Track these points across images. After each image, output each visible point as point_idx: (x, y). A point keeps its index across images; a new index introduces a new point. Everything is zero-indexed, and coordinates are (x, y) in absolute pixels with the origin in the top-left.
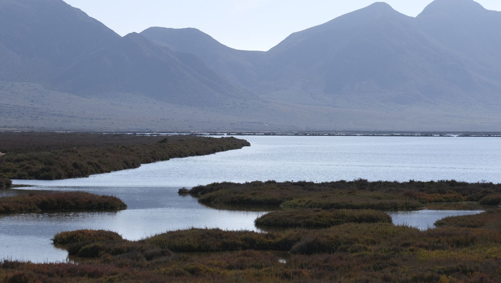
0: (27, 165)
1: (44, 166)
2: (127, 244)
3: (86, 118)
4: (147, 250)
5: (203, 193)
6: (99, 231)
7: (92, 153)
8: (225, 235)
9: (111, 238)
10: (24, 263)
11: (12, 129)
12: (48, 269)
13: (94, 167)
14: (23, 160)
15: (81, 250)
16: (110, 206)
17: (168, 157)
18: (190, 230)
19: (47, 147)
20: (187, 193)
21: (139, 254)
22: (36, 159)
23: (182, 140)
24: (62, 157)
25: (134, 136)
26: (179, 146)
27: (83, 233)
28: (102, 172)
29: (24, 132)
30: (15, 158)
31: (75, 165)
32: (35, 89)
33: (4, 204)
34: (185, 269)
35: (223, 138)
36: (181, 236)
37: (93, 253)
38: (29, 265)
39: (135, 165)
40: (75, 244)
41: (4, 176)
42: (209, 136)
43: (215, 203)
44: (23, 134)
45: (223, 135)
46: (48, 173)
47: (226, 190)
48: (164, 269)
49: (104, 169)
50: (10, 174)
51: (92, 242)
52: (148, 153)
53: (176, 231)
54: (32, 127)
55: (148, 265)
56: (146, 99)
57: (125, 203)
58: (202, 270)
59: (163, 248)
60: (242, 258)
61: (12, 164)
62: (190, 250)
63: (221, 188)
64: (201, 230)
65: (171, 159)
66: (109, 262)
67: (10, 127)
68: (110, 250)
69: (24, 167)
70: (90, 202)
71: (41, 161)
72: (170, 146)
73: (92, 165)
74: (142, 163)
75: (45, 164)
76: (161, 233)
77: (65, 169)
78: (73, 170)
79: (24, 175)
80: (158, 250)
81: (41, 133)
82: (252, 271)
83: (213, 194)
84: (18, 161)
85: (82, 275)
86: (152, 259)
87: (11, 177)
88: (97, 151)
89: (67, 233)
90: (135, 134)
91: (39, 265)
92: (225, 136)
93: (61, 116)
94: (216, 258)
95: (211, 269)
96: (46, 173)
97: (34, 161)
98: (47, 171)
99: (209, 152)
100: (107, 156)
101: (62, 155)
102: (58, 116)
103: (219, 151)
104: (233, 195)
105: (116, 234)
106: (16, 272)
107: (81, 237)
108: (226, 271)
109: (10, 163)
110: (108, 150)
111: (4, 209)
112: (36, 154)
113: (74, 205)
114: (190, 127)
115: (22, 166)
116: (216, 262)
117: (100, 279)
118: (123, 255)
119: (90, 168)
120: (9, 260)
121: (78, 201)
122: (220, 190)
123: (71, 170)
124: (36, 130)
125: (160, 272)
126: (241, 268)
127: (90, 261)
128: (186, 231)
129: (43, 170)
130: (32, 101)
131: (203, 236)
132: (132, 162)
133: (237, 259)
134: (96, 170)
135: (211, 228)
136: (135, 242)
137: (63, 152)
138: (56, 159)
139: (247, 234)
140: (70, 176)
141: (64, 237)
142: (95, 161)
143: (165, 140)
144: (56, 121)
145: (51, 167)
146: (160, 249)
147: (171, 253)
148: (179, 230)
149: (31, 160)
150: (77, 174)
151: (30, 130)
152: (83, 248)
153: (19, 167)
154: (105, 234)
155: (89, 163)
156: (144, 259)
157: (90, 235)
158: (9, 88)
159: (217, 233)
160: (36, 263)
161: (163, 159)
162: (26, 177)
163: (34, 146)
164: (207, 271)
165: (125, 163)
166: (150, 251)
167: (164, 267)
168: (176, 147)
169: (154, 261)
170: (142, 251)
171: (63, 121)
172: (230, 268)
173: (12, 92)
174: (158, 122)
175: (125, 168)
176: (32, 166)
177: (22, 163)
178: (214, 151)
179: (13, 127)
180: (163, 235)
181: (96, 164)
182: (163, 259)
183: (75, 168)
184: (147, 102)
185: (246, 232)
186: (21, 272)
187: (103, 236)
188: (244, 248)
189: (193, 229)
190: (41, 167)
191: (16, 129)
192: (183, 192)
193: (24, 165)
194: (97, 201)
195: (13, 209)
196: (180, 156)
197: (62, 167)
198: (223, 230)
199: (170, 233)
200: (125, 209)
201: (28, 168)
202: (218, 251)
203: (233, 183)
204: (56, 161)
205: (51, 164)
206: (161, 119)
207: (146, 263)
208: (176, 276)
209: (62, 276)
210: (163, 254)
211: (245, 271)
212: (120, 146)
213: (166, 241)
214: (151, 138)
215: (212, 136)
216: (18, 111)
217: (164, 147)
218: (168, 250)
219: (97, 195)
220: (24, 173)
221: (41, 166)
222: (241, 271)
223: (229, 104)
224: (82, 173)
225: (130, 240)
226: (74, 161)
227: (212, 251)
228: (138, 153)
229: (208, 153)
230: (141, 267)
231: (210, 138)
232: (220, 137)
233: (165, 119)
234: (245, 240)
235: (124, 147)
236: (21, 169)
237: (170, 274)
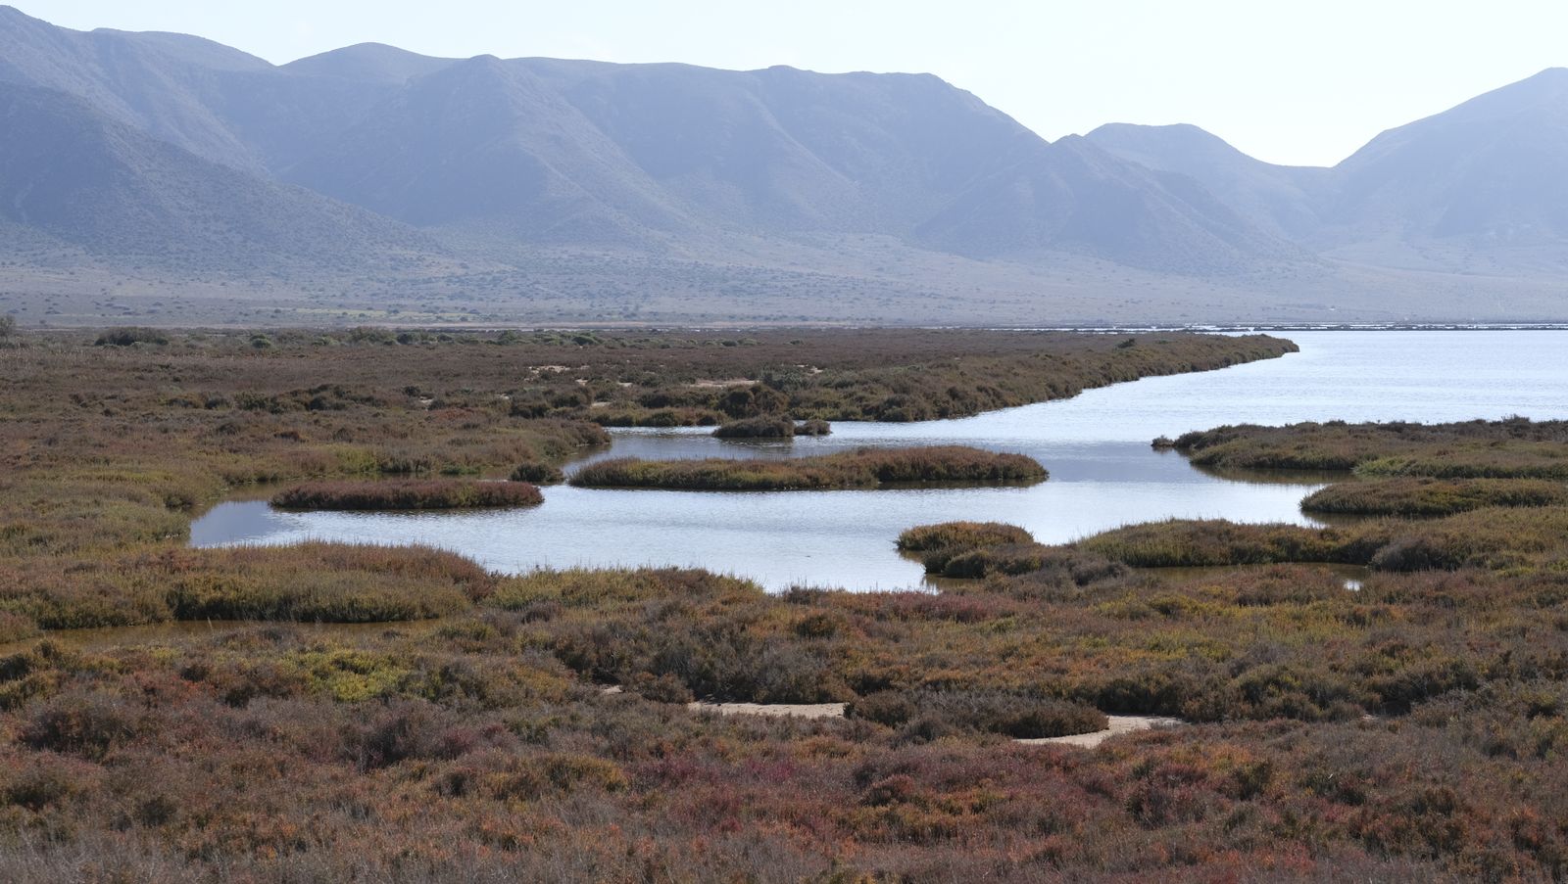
0: (860, 394)
1: (892, 396)
2: (1040, 552)
3: (983, 301)
4: (1080, 563)
5: (1199, 447)
6: (988, 524)
7: (987, 368)
8: (1236, 532)
9: (1011, 540)
10: (831, 592)
11: (842, 323)
12: (878, 604)
13: (990, 395)
14: (852, 385)
15: (950, 562)
16: (1014, 475)
17: (1135, 374)
18: (1167, 523)
19: (904, 357)
20: (1168, 446)
21: (1063, 573)
22: (877, 381)
23: (1164, 342)
24: (927, 378)
25: (1073, 337)
26: (1158, 353)
27: (956, 528)
28: (1006, 405)
29: (864, 329)
30: (838, 380)
31: (953, 394)
32: (886, 246)
33: (809, 471)
34: (1151, 605)
35: (1244, 336)
36: (1148, 535)
37: (972, 570)
38: (841, 598)
39: (1068, 392)
40: (938, 552)
41: (817, 414)
42: (1218, 334)
43: (1224, 465)
44: (861, 333)
45: (1247, 330)
46: (899, 409)
47: (1244, 440)
48: (1108, 605)
49: (1010, 400)
50: (827, 411)
51: (972, 548)
52: (1097, 368)
53: (1140, 526)
54: (881, 319)
55: (1079, 595)
56: (1097, 263)
57: (1045, 468)
58: (1185, 608)
59: (1111, 559)
60: (1268, 581)
61: (832, 391)
62: (1164, 563)
63: (1236, 436)
64: (1191, 522)
65: (1142, 380)
66: (1001, 589)
67: (837, 320)
68: (1006, 563)
69: (855, 397)
70: (975, 466)
71: (887, 386)
72: (1141, 354)
73: (986, 391)
74: (1085, 388)
75: (895, 392)
76: (1108, 530)
77: (934, 399)
78: (948, 402)
79: (854, 413)
80: (1100, 563)
81: (895, 330)
82: (1289, 608)
83: (1219, 448)
84: (842, 385)
85: (944, 616)
86: (1087, 584)
87: (829, 416)
88: (996, 366)
89: (923, 530)
90: (1075, 331)
91: (860, 596)
92: (1251, 332)
93: (935, 298)
94: (1216, 581)
95: (1204, 605)
96: (896, 409)
97: (875, 386)
98: (899, 404)
99: (1217, 365)
100: (1016, 374)
101: (929, 372)
102: (929, 296)
103: (1236, 363)
104: (1259, 451)
105: (1021, 531)
106: (812, 611)
107: (952, 538)
108: (1235, 609)
109: (829, 390)
110: (1019, 362)
111: (808, 481)
112: (877, 372)
113: (945, 472)
114: (1183, 315)
115: (851, 395)
116: (1216, 589)
117: (979, 625)
118: (1029, 575)
119: (982, 397)
120: (802, 587)
121: (951, 463)
122: (1234, 442)
123: (944, 402)
124: (886, 324)
125: (1101, 612)
126: (1267, 602)
127: (963, 587)
128: (1159, 525)
129: (891, 403)
130: (880, 269)
131: (1192, 535)
132: (1064, 386)
133: (1258, 583)
134: (993, 401)
135: (1211, 519)
136: (1056, 549)
137: (930, 368)
138: (916, 381)
139: (1282, 531)
140: (942, 414)
141: (917, 537)
142: (993, 383)
143: (1130, 342)
144: (925, 307)
145: (906, 397)
146: (1108, 562)
147: (1128, 569)
148: (1146, 524)
149: (866, 383)
150: (956, 410)
151: (875, 324)
152: (954, 559)
153: (845, 397)
154: (999, 531)
155: (980, 389)
156: (1073, 584)
157: (968, 532)
158: (836, 245)
159: (1221, 530)
160: (855, 592)
161: (1126, 380)
162: (858, 417)
163: (880, 355)
164: (1196, 608)
165: (1050, 386)
166: (1085, 567)
167: (1109, 602)
168: (1152, 356)
169: (1090, 587)
170: (1070, 567)
171: (939, 307)
172: (1243, 602)
173: (842, 254)
174: (1120, 306)
175: (1050, 398)
176: (870, 396)
177: (849, 389)
178: (1227, 363)
179: (844, 320)
180: (1113, 532)
181: (993, 389)
182: (1110, 582)
183: (953, 399)
184: (1100, 269)
185: (1280, 526)
186: (821, 612)
187: (995, 534)
188: (1277, 560)
189: (1173, 520)
190: (886, 398)
191: (849, 323)
192: (1160, 445)
193: (855, 393)
194: (989, 464)
195: (827, 480)
196: (1160, 374)
197: (927, 397)
198: (1234, 522)
199: (1128, 528)
200: (1045, 480)
201: (861, 399)
202: (1223, 565)
203: (1260, 426)
204: (918, 385)
205: (905, 391)
206: (1127, 302)
207: (1076, 590)
208: (1132, 618)
209: (904, 618)
210: (1111, 571)
211: (1272, 609)
212: (1042, 355)
213: (1118, 545)
214: (1105, 339)
215: (1224, 334)
216: (854, 288)
217: (1128, 356)
218: (1122, 564)
219: (991, 453)
220: (854, 408)
221: (886, 395)
222: (1265, 609)
223: (1259, 271)
224: (966, 407)
225: (1046, 544)
226: (950, 385)
227: (1211, 564)
228: (1076, 368)
229: (1215, 366)
230: (1064, 599)
231: (1218, 338)
232: (1240, 334)
233: (1135, 300)
234: (1278, 542)
235: (1050, 357)
236: (848, 400)
237: (1120, 616)
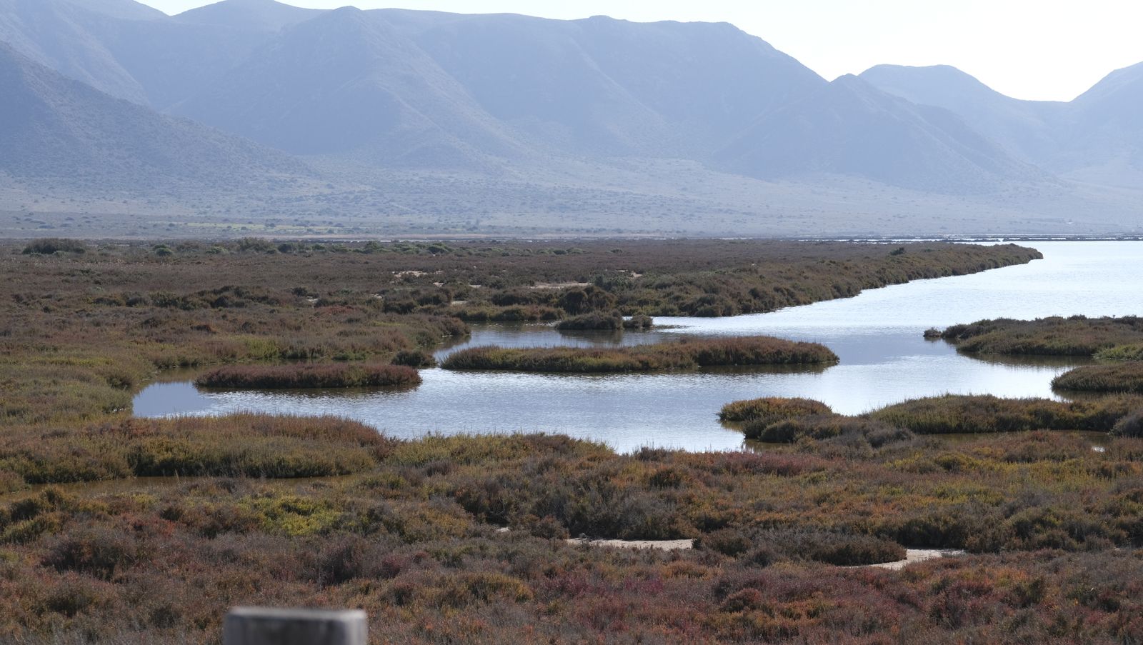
0: (677, 294)
1: (704, 295)
2: (839, 421)
3: (772, 216)
4: (873, 430)
5: (964, 337)
6: (794, 399)
7: (781, 272)
8: (1001, 405)
9: (813, 412)
10: (673, 452)
11: (653, 235)
12: (712, 462)
13: (784, 295)
14: (669, 286)
15: (765, 430)
16: (811, 360)
17: (906, 278)
18: (944, 398)
19: (708, 263)
20: (937, 336)
21: (860, 438)
22: (691, 283)
23: (929, 251)
24: (732, 280)
25: (850, 246)
26: (924, 259)
27: (768, 403)
28: (798, 303)
29: (671, 240)
30: (658, 282)
31: (754, 293)
32: (689, 169)
33: (641, 357)
34: (936, 462)
35: (997, 246)
36: (928, 408)
37: (785, 436)
38: (682, 456)
39: (850, 292)
40: (755, 421)
41: (641, 311)
42: (973, 243)
43: (985, 352)
44: (669, 243)
45: (997, 241)
46: (709, 306)
47: (1002, 331)
48: (900, 462)
49: (802, 299)
50: (649, 308)
51: (783, 419)
52: (873, 272)
53: (921, 400)
54: (685, 231)
55: (875, 455)
56: (870, 183)
57: (836, 354)
58: (964, 464)
59: (898, 427)
60: (1030, 443)
61: (653, 291)
62: (943, 430)
63: (995, 328)
64: (962, 397)
65: (911, 282)
66: (810, 450)
67: (648, 232)
68: (812, 430)
69: (672, 296)
70: (779, 352)
71: (699, 287)
72: (909, 260)
73: (782, 292)
74: (864, 289)
75: (706, 292)
76: (895, 404)
77: (738, 298)
78: (750, 301)
79: (672, 310)
80: (890, 430)
81: (698, 241)
82: (1048, 464)
83: (981, 338)
84: (662, 286)
85: (767, 471)
86: (881, 446)
87: (650, 312)
88: (789, 270)
89: (742, 404)
90: (851, 241)
91: (697, 455)
92: (1001, 242)
93: (731, 213)
94: (986, 444)
95: (979, 462)
96: (707, 306)
97: (688, 287)
98: (709, 302)
99: (974, 270)
100: (806, 278)
101: (733, 276)
102: (726, 212)
103: (990, 268)
104: (1015, 340)
105: (822, 405)
106: (662, 466)
107: (765, 410)
108: (1004, 465)
109: (650, 290)
110: (808, 267)
111: (640, 365)
112: (690, 276)
113: (754, 357)
114: (942, 228)
115: (669, 295)
116: (987, 450)
117: (796, 478)
118: (833, 438)
119: (778, 296)
120: (650, 447)
121: (758, 350)
122: (993, 332)
123: (747, 301)
124: (689, 236)
125: (895, 466)
126: (1029, 460)
127: (780, 449)
128: (937, 399)
129: (703, 301)
130: (684, 189)
131: (965, 408)
132: (846, 287)
133: (1022, 445)
134: (788, 300)
135: (979, 394)
136: (852, 418)
137: (735, 272)
138: (724, 283)
139: (1039, 404)
140: (746, 310)
141: (737, 410)
142: (787, 285)
143: (900, 251)
144: (722, 221)
145: (716, 296)
146: (895, 430)
147: (913, 434)
148: (925, 398)
149: (682, 284)
150: (757, 307)
151: (681, 236)
152: (769, 427)
153: (664, 297)
154: (803, 405)
155: (777, 290)
156: (869, 446)
157: (778, 406)
158: (647, 169)
159: (988, 403)
160: (692, 452)
161: (897, 282)
162: (676, 313)
163: (688, 262)
164: (972, 465)
165: (835, 288)
166: (877, 433)
167: (902, 459)
168: (919, 262)
169: (884, 448)
170: (865, 433)
171: (735, 221)
172: (1010, 459)
173: (652, 176)
174: (889, 220)
175: (836, 297)
176: (685, 295)
177: (668, 290)
178: (982, 268)
179: (654, 232)
180: (898, 405)
181: (787, 290)
182: (899, 445)
183: (755, 298)
184: (871, 188)
185: (1037, 401)
186: (669, 467)
187: (801, 407)
188: (1034, 427)
189: (948, 395)
190: (698, 297)
191: (658, 235)
192: (930, 335)
193: (673, 293)
194: (790, 351)
195: (656, 364)
196: (926, 277)
197: (733, 296)
198: (999, 397)
199: (911, 402)
200: (836, 364)
201: (677, 298)
202: (990, 431)
203: (1014, 320)
204: (724, 286)
205: (715, 291)
206: (894, 217)
207: (872, 451)
208: (921, 473)
209: (735, 473)
210: (899, 436)
211: (1037, 465)
212: (827, 261)
213: (903, 416)
214: (877, 247)
215: (978, 243)
216: (662, 205)
217: (899, 262)
218: (907, 431)
219: (791, 342)
220: (672, 306)
221: (699, 295)
222: (1029, 465)
223: (1007, 190)
224: (766, 305)
225: (845, 415)
226: (752, 287)
227: (980, 432)
228: (856, 272)
229: (973, 271)
230: (864, 458)
231: (975, 247)
232: (992, 244)
233: (901, 216)
234: (1036, 413)
235: (834, 263)
236: (667, 299)
237: (912, 470)
